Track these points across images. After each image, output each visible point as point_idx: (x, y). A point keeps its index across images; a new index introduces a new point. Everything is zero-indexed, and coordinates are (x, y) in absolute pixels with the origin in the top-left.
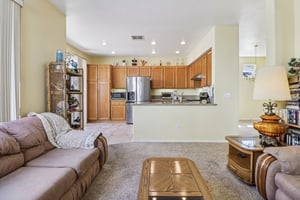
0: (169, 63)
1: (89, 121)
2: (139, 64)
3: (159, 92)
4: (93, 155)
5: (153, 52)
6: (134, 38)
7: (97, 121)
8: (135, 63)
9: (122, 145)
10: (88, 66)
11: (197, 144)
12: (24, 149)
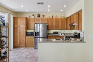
3: (52, 31)
5: (49, 11)
6: (38, 4)
8: (39, 16)
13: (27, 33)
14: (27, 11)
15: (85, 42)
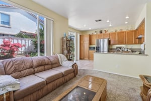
0: (121, 30)
1: (80, 59)
2: (104, 32)
3: (115, 47)
4: (70, 70)
5: (110, 25)
7: (83, 59)
8: (101, 32)
9: (88, 70)
10: (80, 36)
11: (130, 78)
12: (52, 64)
13: (90, 48)
14: (90, 29)
15: (147, 55)
